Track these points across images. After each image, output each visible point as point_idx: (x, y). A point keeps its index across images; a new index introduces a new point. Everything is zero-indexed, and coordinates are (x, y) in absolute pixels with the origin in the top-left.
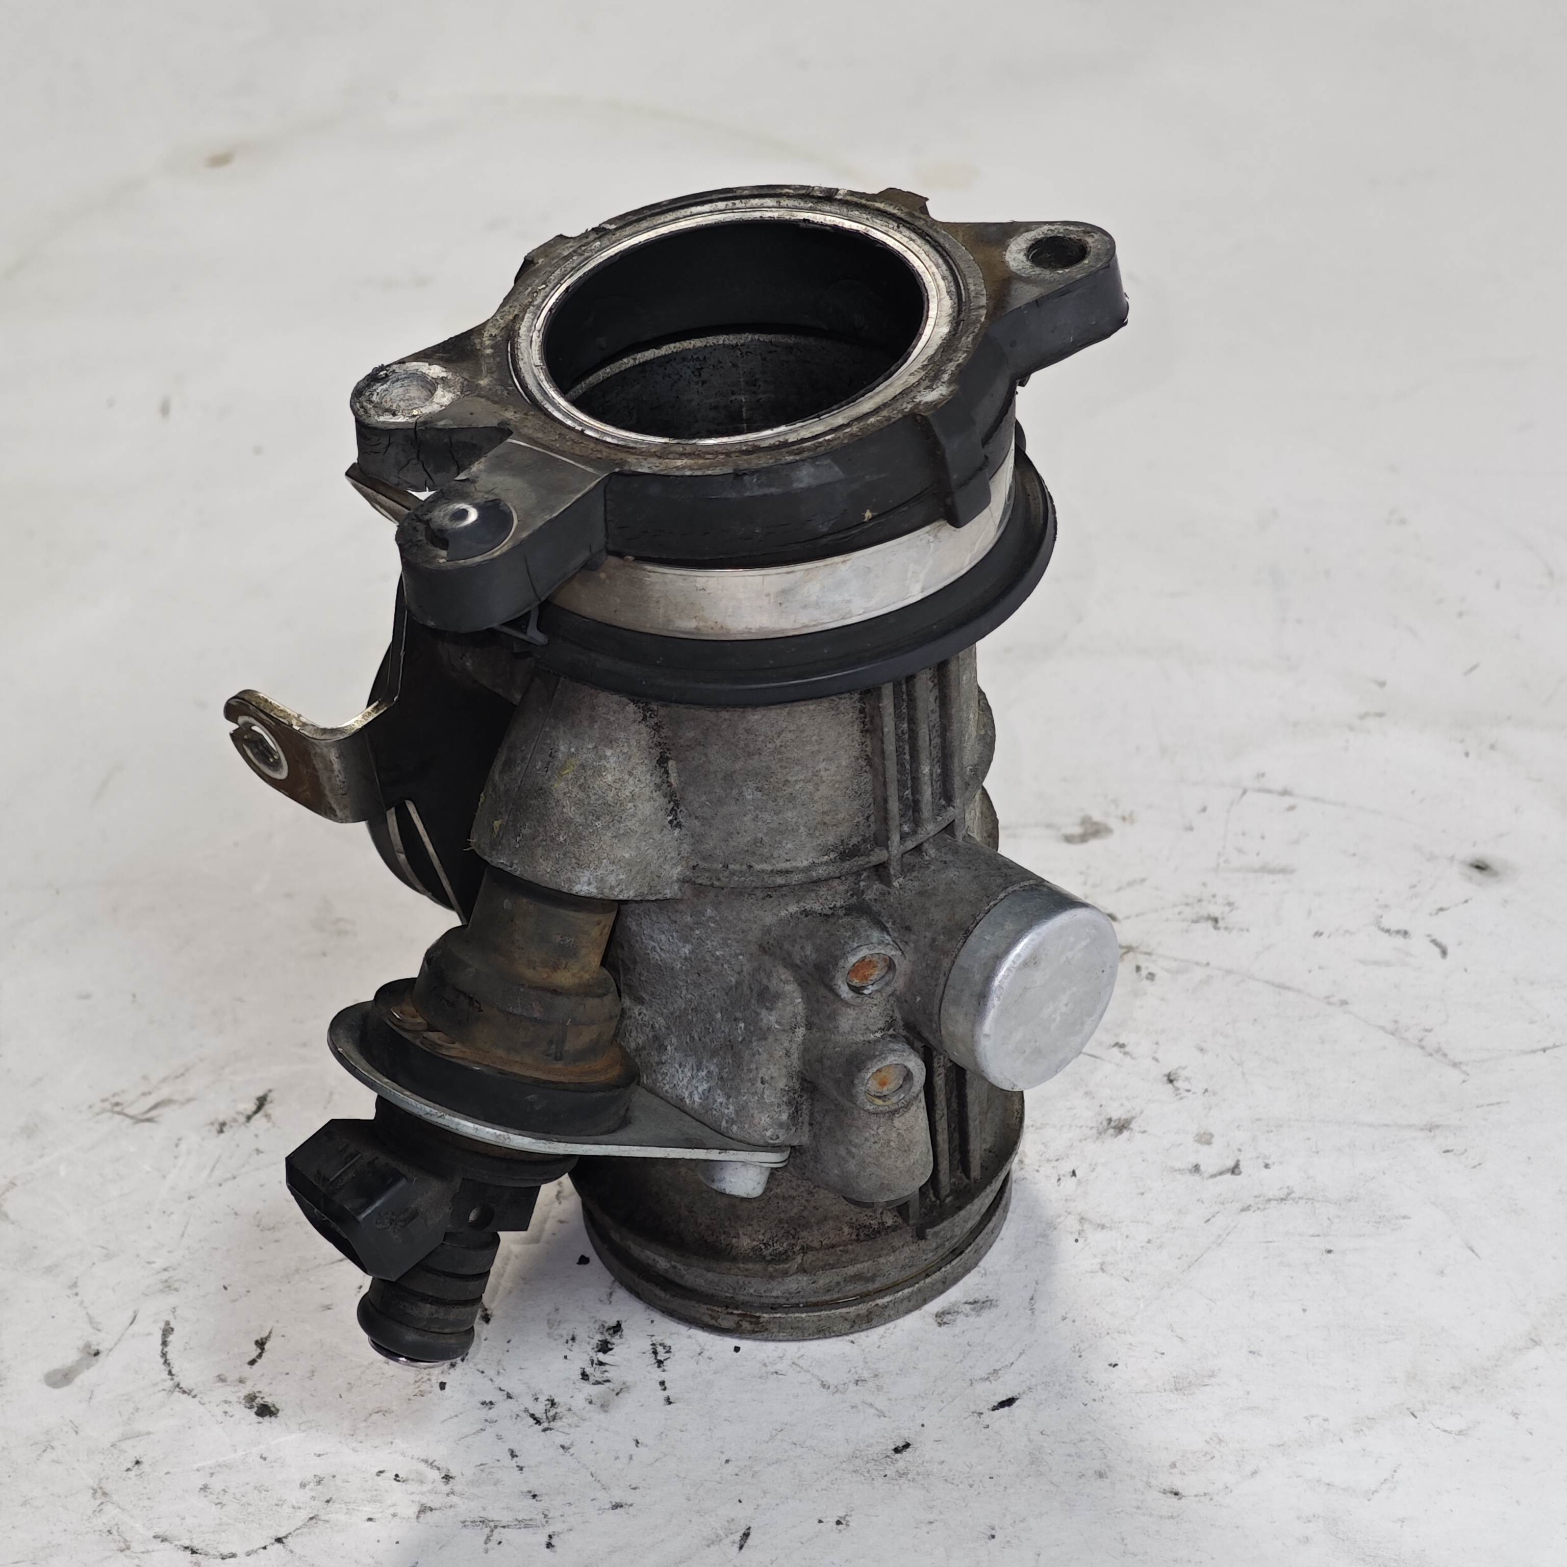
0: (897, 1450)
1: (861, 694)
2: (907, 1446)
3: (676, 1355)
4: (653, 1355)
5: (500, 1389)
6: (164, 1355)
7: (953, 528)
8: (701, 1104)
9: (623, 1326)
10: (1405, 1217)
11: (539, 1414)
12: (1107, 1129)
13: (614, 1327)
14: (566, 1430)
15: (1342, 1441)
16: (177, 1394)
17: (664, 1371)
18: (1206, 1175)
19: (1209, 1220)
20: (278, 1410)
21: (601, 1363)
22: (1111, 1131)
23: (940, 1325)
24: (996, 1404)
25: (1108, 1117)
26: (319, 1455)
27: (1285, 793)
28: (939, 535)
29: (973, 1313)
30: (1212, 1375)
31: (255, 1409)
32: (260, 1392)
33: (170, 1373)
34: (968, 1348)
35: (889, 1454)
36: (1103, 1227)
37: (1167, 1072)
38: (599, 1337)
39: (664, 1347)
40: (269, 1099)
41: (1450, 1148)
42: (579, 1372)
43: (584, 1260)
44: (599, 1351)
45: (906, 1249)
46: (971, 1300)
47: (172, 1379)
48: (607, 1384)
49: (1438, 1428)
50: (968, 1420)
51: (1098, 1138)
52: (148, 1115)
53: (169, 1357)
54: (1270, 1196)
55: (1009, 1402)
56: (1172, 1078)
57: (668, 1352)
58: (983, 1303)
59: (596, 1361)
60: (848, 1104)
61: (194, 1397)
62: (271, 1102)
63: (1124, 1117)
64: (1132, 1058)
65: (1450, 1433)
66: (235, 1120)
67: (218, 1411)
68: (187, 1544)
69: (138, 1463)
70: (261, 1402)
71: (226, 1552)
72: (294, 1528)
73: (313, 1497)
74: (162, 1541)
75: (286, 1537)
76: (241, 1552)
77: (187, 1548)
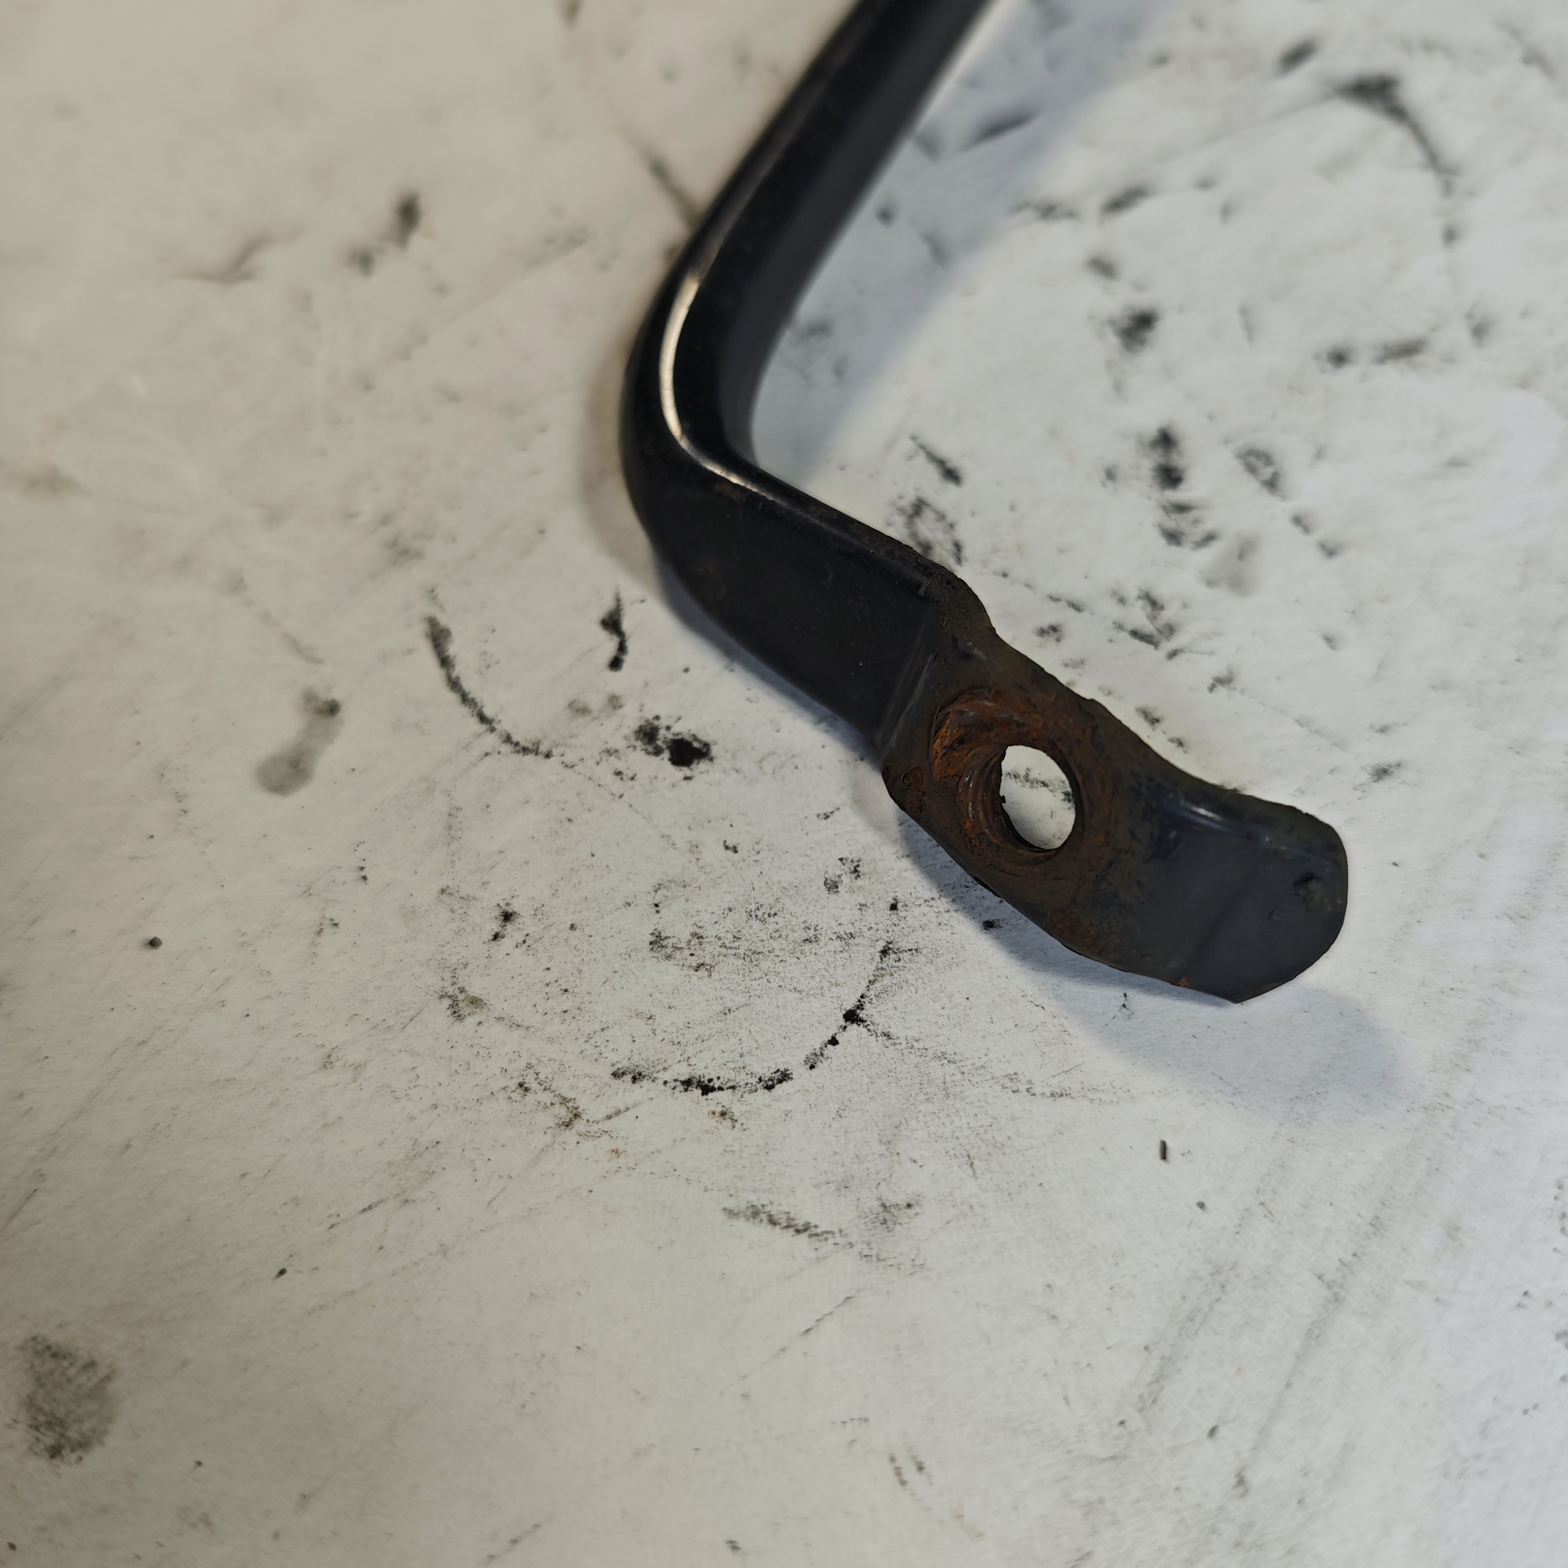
6: (454, 684)
14: (1203, 646)
16: (515, 757)
20: (706, 745)
21: (1182, 508)
31: (666, 755)
32: (657, 718)
33: (483, 719)
38: (1149, 465)
40: (417, 204)
42: (1157, 528)
47: (493, 730)
53: (465, 686)
59: (1171, 505)
61: (548, 756)
66: (379, 245)
67: (604, 773)
68: (684, 1072)
69: (507, 917)
70: (670, 736)
71: (766, 1070)
72: (865, 983)
73: (862, 906)
74: (634, 1079)
75: (860, 1007)
76: (794, 1062)
77: (687, 1083)
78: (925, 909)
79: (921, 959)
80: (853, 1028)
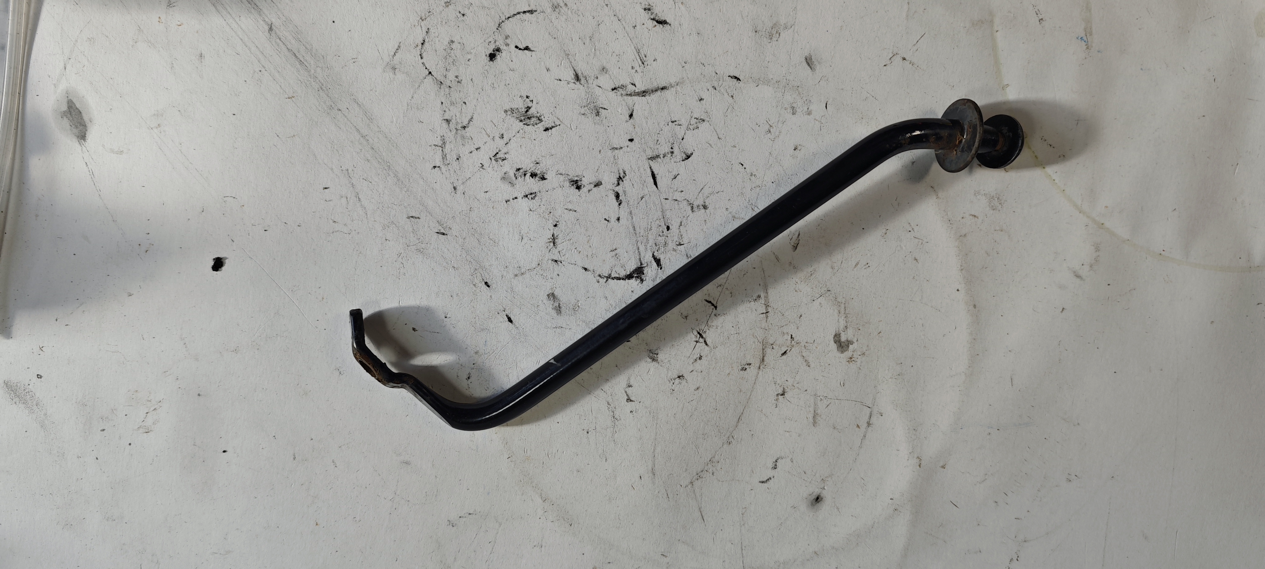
2: (488, 286)
5: (510, 140)
6: (518, 13)
11: (498, 156)
14: (491, 166)
16: (498, 22)
17: (522, 198)
18: (627, 390)
20: (493, 61)
23: (548, 295)
24: (509, 316)
26: (472, 80)
27: (869, 424)
32: (502, 53)
34: (536, 306)
35: (485, 280)
37: (685, 375)
38: (538, 172)
39: (534, 197)
41: (642, 478)
42: (520, 167)
44: (531, 173)
46: (561, 306)
47: (506, 19)
48: (515, 178)
50: (501, 307)
55: (510, 320)
59: (526, 173)
61: (497, 29)
63: (659, 359)
66: (653, 14)
67: (491, 39)
68: (426, 41)
69: (463, 15)
70: (497, 54)
71: (423, 55)
72: (436, 77)
73: (451, 81)
74: (427, 32)
75: (432, 75)
76: (424, 60)
77: (424, 41)
78: (448, 92)
79: (439, 89)
80: (428, 72)
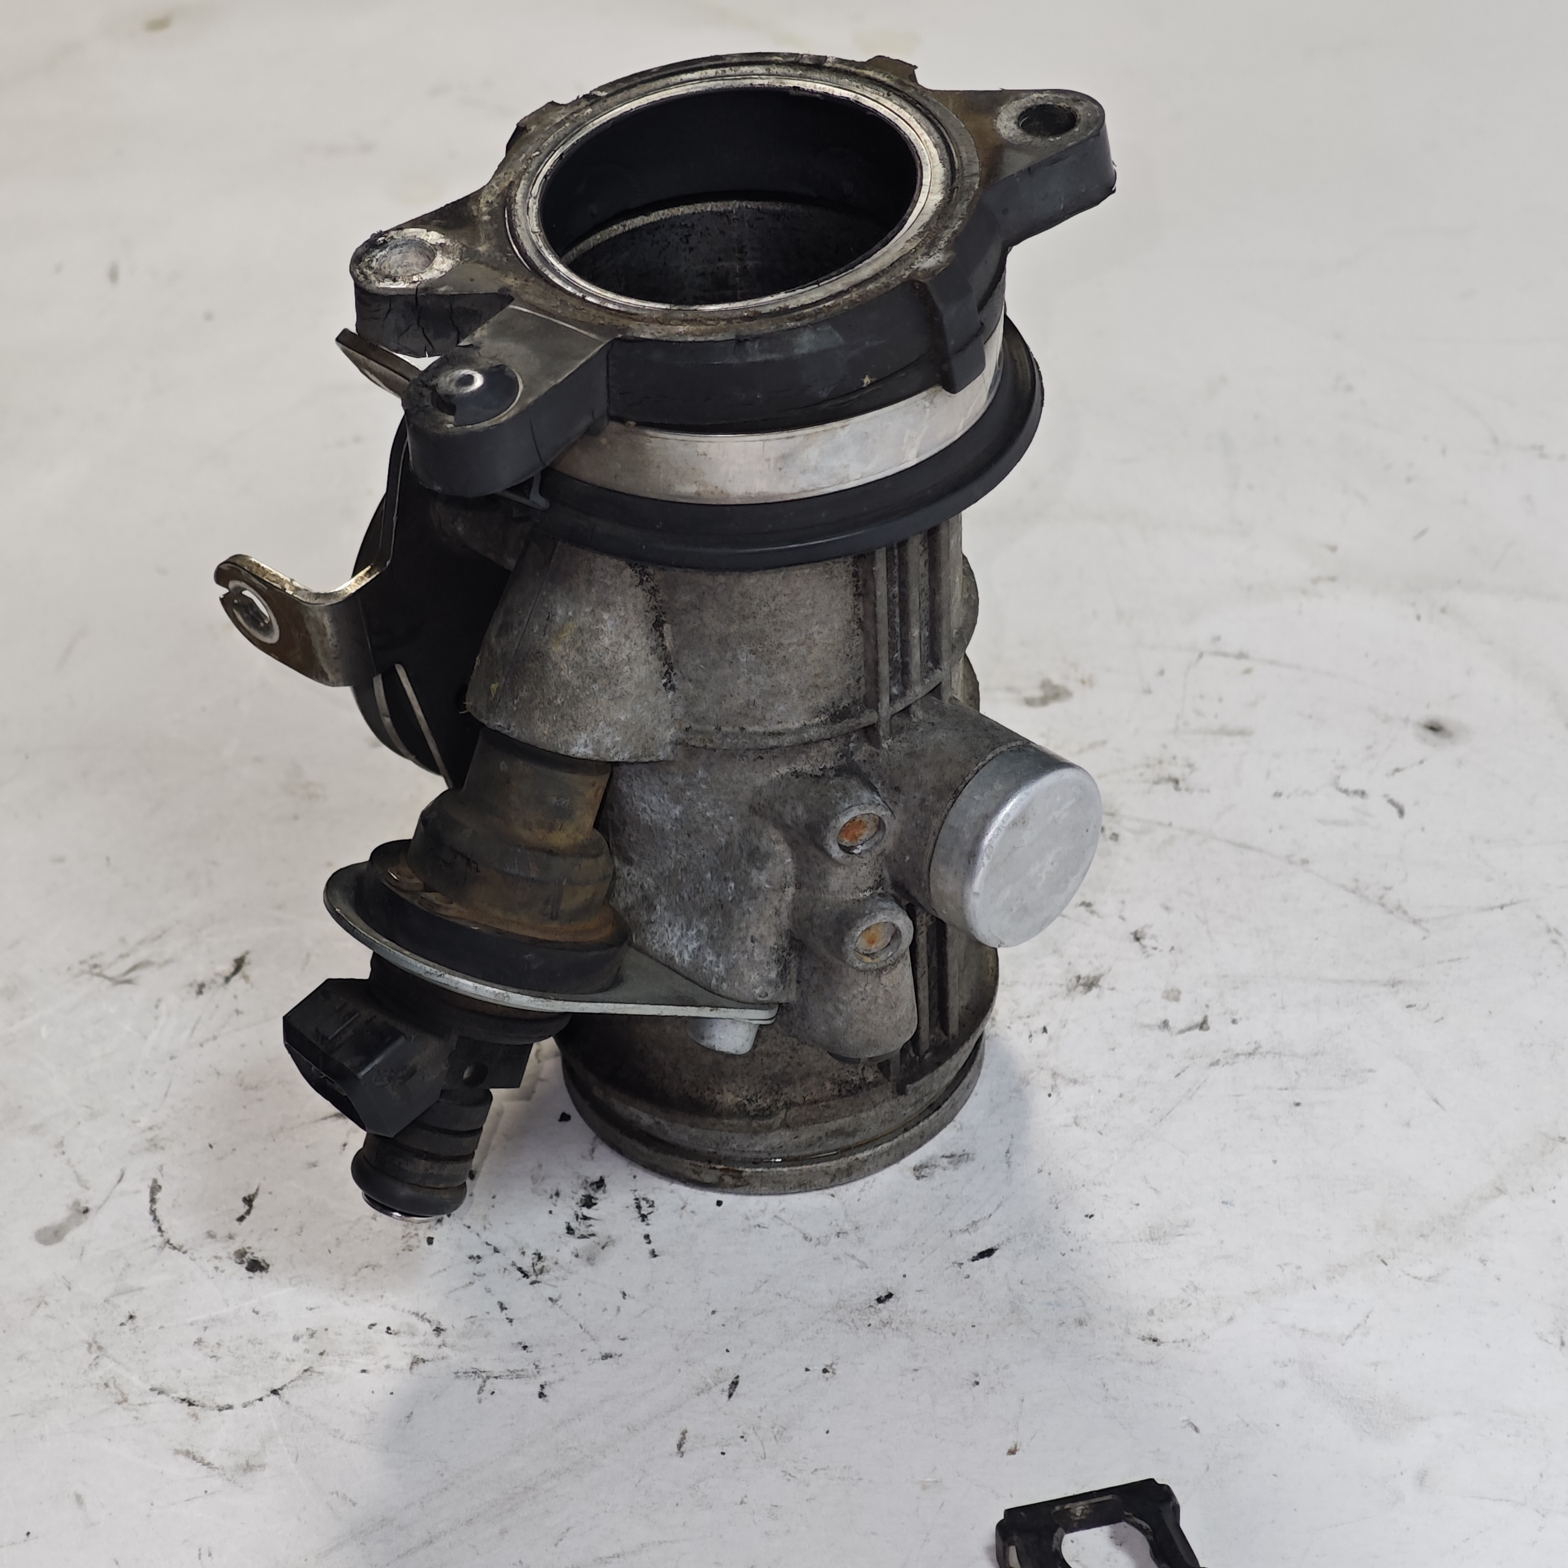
0: (880, 1300)
1: (854, 558)
2: (890, 1296)
3: (660, 1209)
4: (637, 1210)
5: (487, 1244)
6: (153, 1212)
7: (948, 393)
8: (690, 963)
9: (606, 1181)
10: (1370, 1071)
11: (527, 1267)
12: (1077, 986)
13: (596, 1183)
14: (554, 1283)
15: (1315, 1288)
16: (167, 1250)
17: (648, 1225)
18: (1176, 1031)
19: (1178, 1075)
20: (268, 1265)
21: (585, 1218)
22: (1081, 988)
23: (918, 1178)
24: (976, 1255)
25: (1077, 974)
26: (311, 1309)
27: (1241, 656)
28: (936, 400)
29: (951, 1166)
30: (1186, 1225)
31: (246, 1265)
32: (249, 1248)
33: (160, 1229)
34: (947, 1201)
35: (872, 1304)
36: (1075, 1082)
37: (1133, 930)
38: (582, 1192)
39: (647, 1201)
40: (246, 961)
41: (1413, 1003)
42: (565, 1226)
43: (565, 1117)
44: (583, 1206)
45: (886, 1104)
46: (948, 1154)
47: (162, 1236)
48: (592, 1238)
49: (1408, 1274)
50: (949, 1270)
51: (1067, 995)
52: (127, 977)
53: (158, 1213)
54: (1238, 1051)
55: (989, 1253)
56: (1138, 936)
57: (652, 1206)
58: (960, 1156)
59: (580, 1216)
60: (836, 962)
61: (185, 1252)
62: (249, 963)
63: (1092, 974)
64: (1099, 917)
65: (1420, 1279)
66: (213, 982)
67: (210, 1267)
68: (184, 1396)
69: (131, 1317)
70: (252, 1257)
71: (222, 1402)
72: (289, 1380)
73: (307, 1350)
74: (159, 1393)
76: (237, 1402)
77: (183, 1400)
78: (336, 1358)
79: (323, 1377)
80: (273, 1396)
